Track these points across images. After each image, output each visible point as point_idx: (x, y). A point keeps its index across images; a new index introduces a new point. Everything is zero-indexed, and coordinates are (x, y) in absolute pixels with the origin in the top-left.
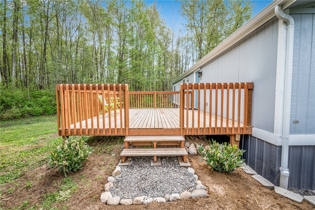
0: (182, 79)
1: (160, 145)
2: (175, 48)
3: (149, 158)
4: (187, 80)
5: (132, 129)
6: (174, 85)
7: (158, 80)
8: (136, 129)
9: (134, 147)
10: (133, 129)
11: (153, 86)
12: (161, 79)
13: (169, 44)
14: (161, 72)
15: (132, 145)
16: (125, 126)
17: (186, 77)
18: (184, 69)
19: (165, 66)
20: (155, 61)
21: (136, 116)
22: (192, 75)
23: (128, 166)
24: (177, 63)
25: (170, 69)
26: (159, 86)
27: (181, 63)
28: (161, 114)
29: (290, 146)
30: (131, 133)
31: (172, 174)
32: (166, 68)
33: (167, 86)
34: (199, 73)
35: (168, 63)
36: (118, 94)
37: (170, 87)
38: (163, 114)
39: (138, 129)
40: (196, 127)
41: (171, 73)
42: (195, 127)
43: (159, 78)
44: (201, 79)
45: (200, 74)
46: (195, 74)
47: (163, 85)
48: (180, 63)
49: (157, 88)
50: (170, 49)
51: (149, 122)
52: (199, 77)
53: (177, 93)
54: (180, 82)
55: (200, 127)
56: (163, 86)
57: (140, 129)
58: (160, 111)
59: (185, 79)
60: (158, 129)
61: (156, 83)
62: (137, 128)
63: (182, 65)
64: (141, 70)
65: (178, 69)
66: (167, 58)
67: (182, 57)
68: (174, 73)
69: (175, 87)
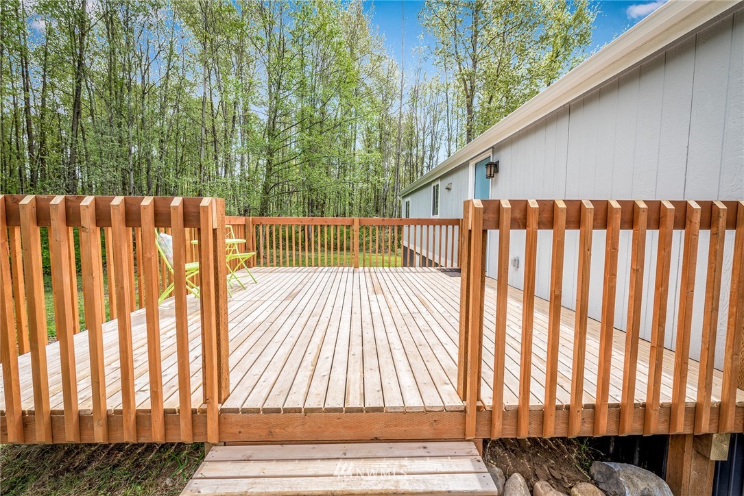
0: (429, 184)
2: (406, 109)
4: (446, 186)
5: (236, 411)
6: (407, 200)
7: (366, 185)
8: (257, 411)
10: (245, 411)
11: (353, 200)
12: (372, 184)
13: (392, 99)
14: (371, 167)
16: (203, 398)
17: (441, 178)
18: (427, 160)
19: (381, 152)
20: (357, 141)
21: (288, 302)
22: (461, 174)
24: (410, 145)
25: (393, 160)
26: (368, 201)
27: (420, 147)
28: (373, 297)
30: (230, 431)
32: (385, 157)
33: (386, 199)
34: (489, 165)
35: (389, 144)
36: (245, 225)
37: (395, 203)
38: (380, 296)
39: (266, 411)
40: (540, 404)
41: (396, 170)
42: (533, 402)
43: (366, 181)
44: (495, 183)
45: (493, 168)
46: (471, 169)
47: (377, 198)
48: (417, 146)
49: (362, 205)
50: (393, 112)
52: (490, 176)
53: (418, 224)
54: (424, 191)
55: (558, 403)
56: (378, 200)
57: (278, 411)
58: (369, 279)
59: (439, 182)
60: (360, 410)
61: (361, 194)
62: (259, 406)
63: (421, 153)
64: (324, 160)
65: (414, 160)
66: (388, 134)
67: (422, 132)
68: (402, 169)
69: (407, 204)
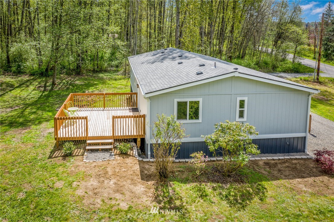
1: (103, 144)
3: (97, 150)
5: (89, 137)
8: (91, 137)
9: (91, 145)
15: (90, 144)
16: (87, 135)
23: (89, 153)
29: (150, 144)
30: (89, 139)
31: (106, 155)
51: (98, 133)
